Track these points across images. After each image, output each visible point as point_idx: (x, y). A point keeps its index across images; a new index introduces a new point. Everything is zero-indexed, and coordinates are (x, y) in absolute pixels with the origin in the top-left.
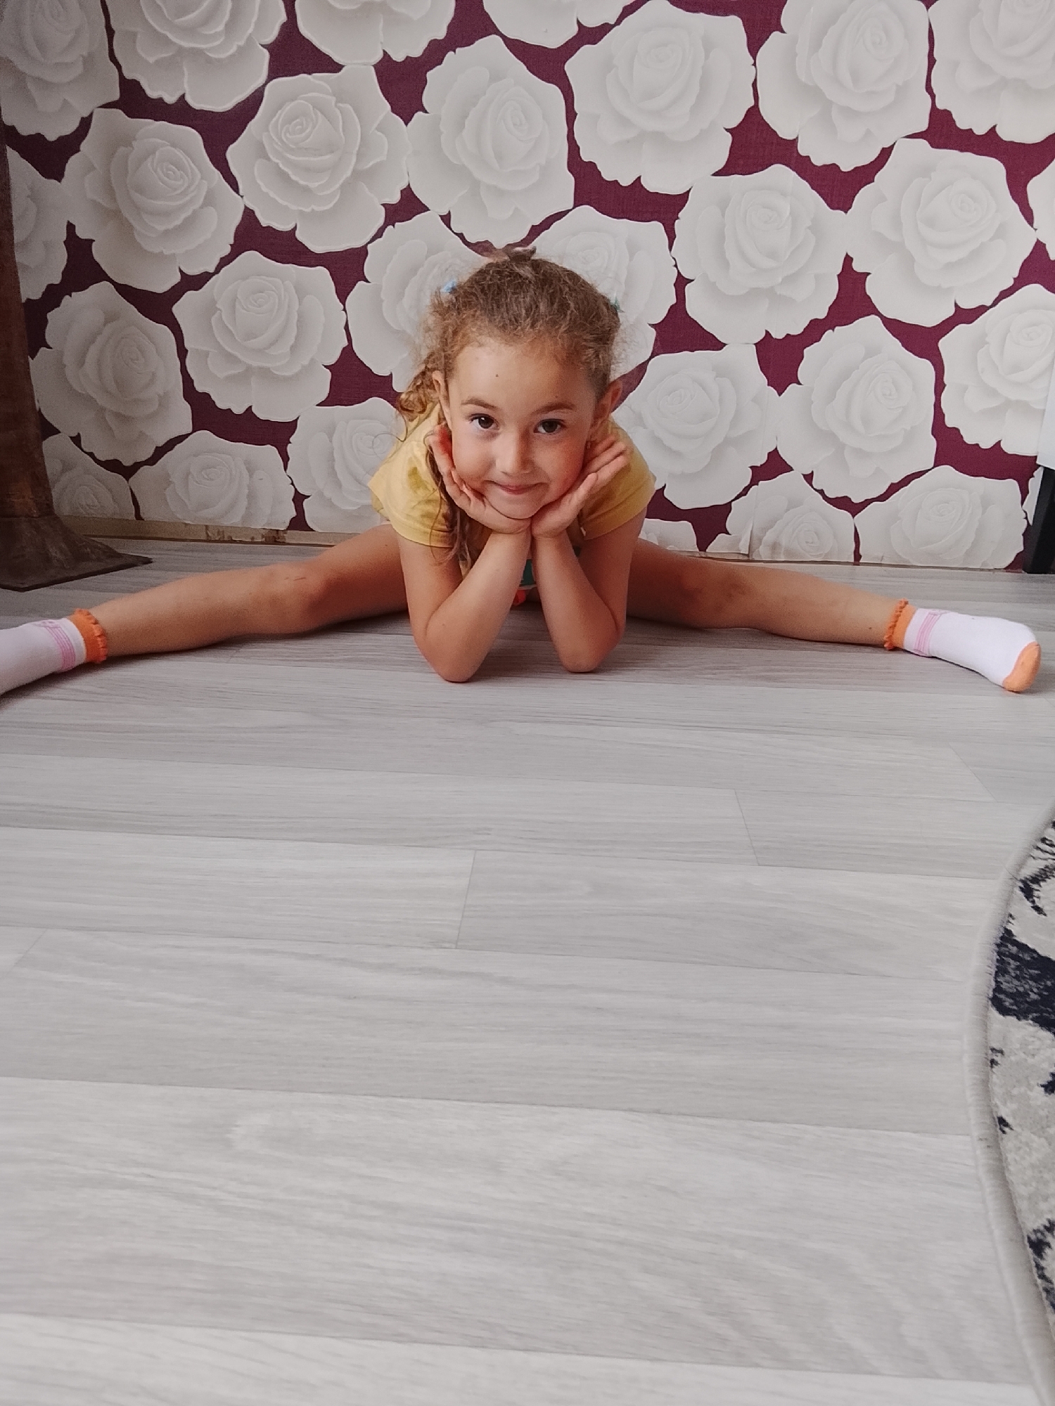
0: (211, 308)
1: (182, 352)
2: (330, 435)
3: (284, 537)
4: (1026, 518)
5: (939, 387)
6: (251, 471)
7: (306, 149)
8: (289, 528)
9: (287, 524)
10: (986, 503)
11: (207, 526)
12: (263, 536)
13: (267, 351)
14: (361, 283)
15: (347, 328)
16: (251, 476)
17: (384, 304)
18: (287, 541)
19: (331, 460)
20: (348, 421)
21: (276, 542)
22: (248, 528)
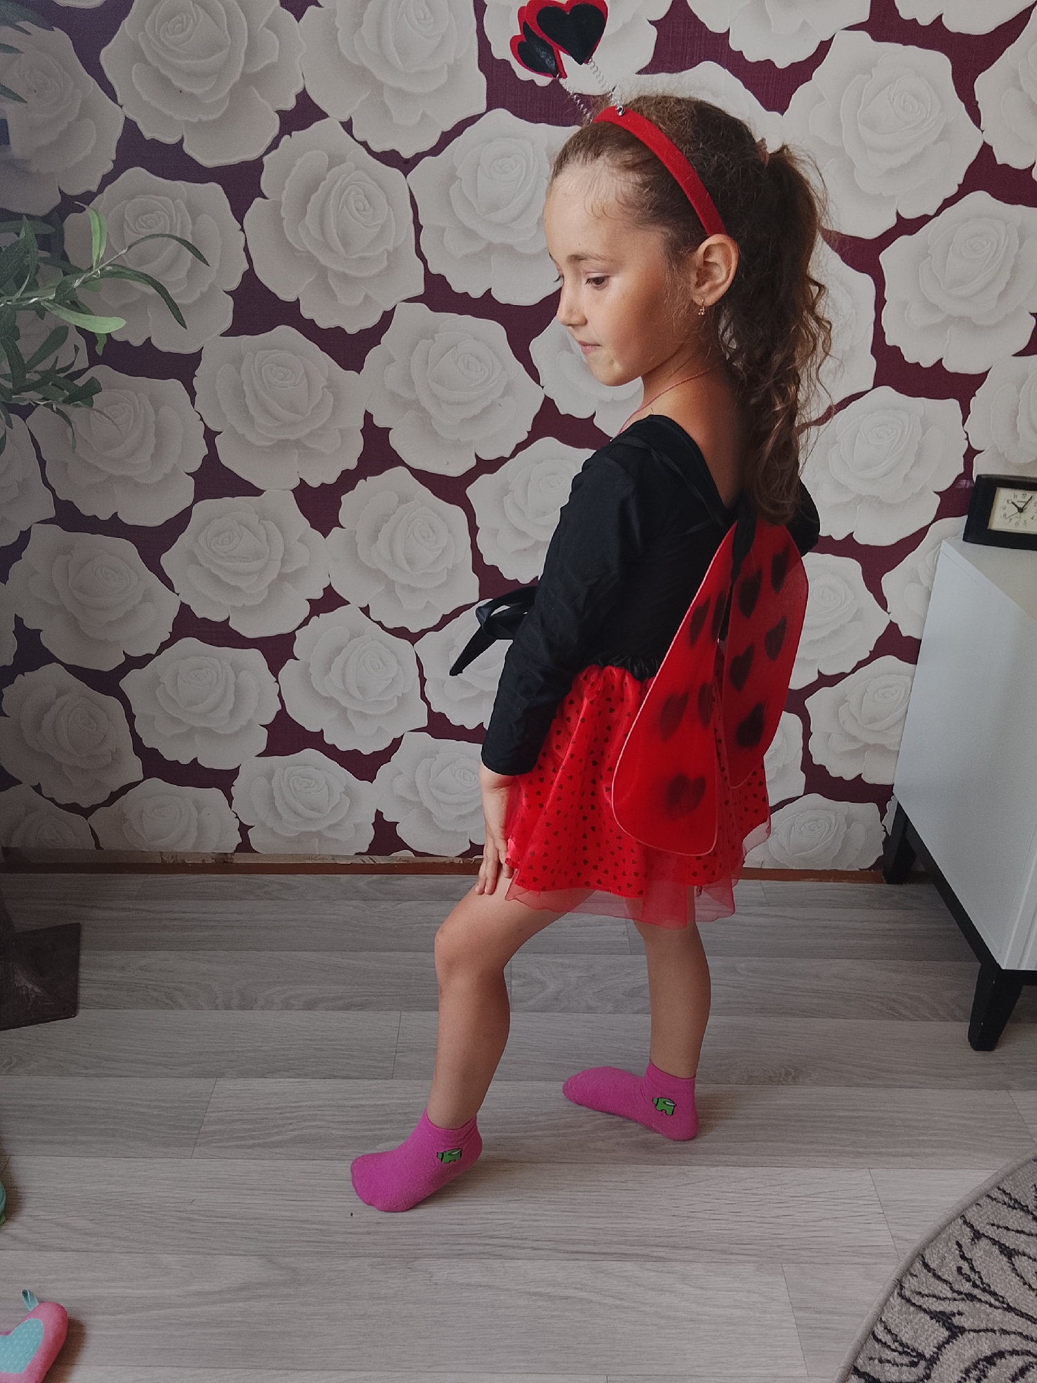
0: (156, 682)
1: (130, 717)
2: (270, 779)
3: (232, 859)
4: (885, 831)
5: (807, 734)
6: (199, 809)
7: (235, 557)
8: (235, 851)
9: (234, 849)
10: (849, 821)
11: (161, 853)
12: (212, 859)
13: (208, 715)
14: (291, 661)
15: (280, 695)
16: (199, 812)
17: (313, 677)
18: (235, 861)
19: (272, 798)
20: (285, 769)
21: (225, 862)
22: (198, 853)
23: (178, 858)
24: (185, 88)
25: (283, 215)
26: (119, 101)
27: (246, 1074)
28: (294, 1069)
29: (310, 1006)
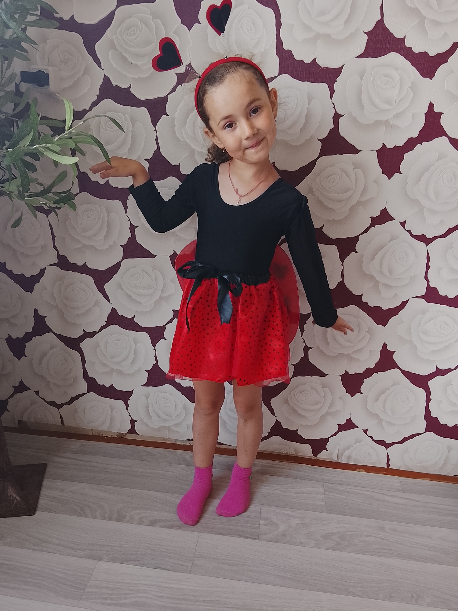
0: (97, 346)
1: (84, 362)
2: (147, 398)
3: (126, 436)
5: (428, 400)
6: (112, 410)
7: (139, 287)
8: (127, 433)
9: (127, 431)
10: (449, 449)
11: (92, 430)
12: (116, 435)
13: (120, 363)
14: (162, 340)
15: (155, 356)
18: (127, 438)
19: (147, 407)
20: (155, 393)
21: (122, 437)
22: (110, 432)
23: (100, 433)
24: (133, 62)
25: (175, 124)
26: (102, 68)
27: (113, 560)
28: (139, 560)
29: (152, 523)
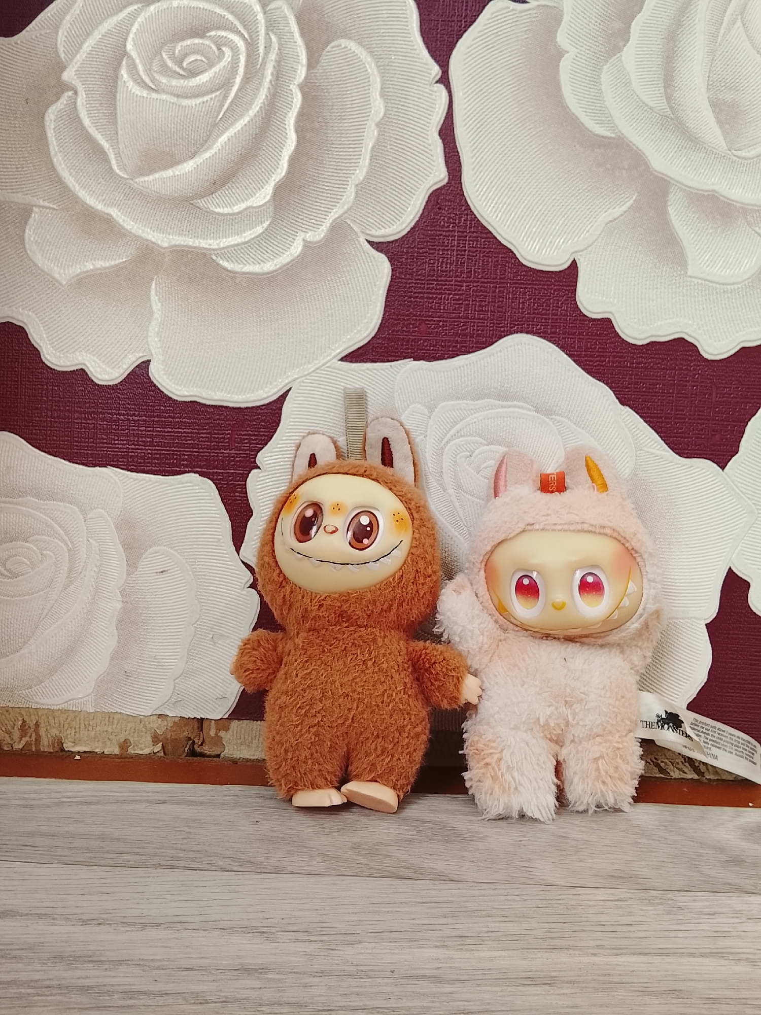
3: (218, 741)
6: (134, 549)
12: (156, 739)
13: (201, 203)
15: (447, 132)
16: (132, 564)
17: (565, 65)
22: (111, 715)
